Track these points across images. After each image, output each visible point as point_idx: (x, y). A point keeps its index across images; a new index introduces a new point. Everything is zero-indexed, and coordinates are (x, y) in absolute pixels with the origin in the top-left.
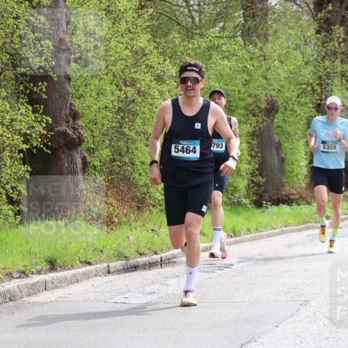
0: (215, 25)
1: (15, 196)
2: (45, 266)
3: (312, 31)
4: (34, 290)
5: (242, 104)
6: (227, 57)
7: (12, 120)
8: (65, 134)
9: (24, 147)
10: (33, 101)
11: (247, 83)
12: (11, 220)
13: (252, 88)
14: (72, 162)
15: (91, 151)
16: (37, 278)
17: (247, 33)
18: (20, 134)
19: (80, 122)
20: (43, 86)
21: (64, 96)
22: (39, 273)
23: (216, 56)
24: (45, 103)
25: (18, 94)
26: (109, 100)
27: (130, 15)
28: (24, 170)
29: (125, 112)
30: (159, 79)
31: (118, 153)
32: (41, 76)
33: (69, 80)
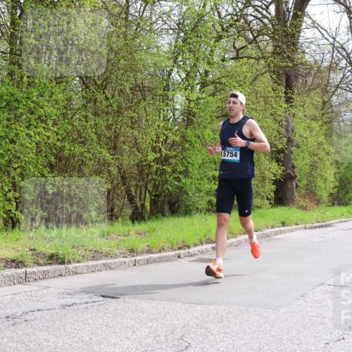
1: (269, 197)
2: (281, 225)
4: (276, 233)
7: (270, 168)
8: (289, 174)
9: (274, 178)
10: (278, 161)
12: (268, 206)
14: (292, 185)
15: (299, 181)
16: (277, 229)
18: (272, 173)
19: (296, 170)
20: (282, 155)
21: (290, 159)
22: (278, 227)
24: (283, 162)
25: (272, 158)
26: (307, 161)
27: (317, 129)
28: (274, 187)
29: (313, 166)
30: (328, 154)
31: (310, 182)
32: (281, 151)
33: (292, 153)
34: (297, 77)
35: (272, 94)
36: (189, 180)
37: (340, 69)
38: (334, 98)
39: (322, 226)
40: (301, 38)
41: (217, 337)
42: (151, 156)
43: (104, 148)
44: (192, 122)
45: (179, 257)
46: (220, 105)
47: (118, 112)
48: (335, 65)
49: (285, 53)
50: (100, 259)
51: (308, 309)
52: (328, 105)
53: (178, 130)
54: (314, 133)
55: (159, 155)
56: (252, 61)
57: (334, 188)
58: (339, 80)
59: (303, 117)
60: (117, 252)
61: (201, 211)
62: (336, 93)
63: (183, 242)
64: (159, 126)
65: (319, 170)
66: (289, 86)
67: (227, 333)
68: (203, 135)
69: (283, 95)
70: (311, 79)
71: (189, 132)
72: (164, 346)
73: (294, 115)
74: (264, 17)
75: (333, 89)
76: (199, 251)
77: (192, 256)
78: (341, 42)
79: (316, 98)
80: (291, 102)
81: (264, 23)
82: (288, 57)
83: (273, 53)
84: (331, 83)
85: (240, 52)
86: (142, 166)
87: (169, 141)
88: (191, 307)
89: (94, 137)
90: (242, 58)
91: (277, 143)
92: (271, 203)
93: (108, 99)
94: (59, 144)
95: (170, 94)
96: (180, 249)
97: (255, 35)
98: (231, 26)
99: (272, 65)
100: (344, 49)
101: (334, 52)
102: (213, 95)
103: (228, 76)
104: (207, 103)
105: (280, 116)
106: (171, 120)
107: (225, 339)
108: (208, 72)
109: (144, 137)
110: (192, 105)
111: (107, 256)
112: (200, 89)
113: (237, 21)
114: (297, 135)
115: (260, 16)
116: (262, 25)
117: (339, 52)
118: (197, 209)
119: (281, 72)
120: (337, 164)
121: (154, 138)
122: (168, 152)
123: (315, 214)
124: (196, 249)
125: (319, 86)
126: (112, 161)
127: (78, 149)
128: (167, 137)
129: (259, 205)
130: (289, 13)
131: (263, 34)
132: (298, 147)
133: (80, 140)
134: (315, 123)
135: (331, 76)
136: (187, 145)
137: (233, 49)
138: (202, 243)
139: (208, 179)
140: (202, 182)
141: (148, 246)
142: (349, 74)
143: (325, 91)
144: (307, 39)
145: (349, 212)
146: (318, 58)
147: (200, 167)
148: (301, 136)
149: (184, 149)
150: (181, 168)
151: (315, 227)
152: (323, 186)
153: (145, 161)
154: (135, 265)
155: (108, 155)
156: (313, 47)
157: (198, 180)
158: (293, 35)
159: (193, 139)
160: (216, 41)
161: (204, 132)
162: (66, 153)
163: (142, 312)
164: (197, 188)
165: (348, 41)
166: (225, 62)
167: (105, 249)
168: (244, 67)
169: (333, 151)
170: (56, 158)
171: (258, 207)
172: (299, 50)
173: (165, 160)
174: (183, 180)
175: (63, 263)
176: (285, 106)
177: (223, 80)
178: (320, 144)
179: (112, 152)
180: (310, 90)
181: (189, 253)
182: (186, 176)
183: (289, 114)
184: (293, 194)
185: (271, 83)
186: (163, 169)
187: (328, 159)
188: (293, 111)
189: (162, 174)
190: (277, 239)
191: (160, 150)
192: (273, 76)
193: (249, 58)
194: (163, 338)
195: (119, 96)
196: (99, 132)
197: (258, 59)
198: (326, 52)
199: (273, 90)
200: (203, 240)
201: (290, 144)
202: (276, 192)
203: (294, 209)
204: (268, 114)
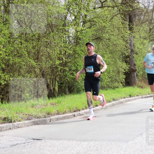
1: (122, 82)
2: (129, 96)
4: (126, 101)
7: (122, 66)
8: (133, 69)
9: (124, 72)
10: (126, 62)
12: (122, 87)
14: (134, 75)
15: (138, 72)
18: (123, 69)
19: (136, 66)
20: (128, 59)
21: (133, 61)
22: (128, 98)
24: (129, 62)
25: (123, 61)
32: (128, 57)
33: (134, 57)
34: (135, 16)
35: (122, 26)
39: (151, 96)
42: (58, 62)
43: (31, 59)
44: (79, 43)
45: (74, 116)
46: (94, 33)
47: (38, 39)
49: (128, 3)
50: (32, 119)
52: (152, 31)
53: (72, 47)
54: (145, 46)
55: (61, 62)
56: (110, 8)
59: (139, 38)
60: (40, 115)
63: (76, 108)
64: (61, 46)
66: (131, 21)
69: (128, 26)
70: (143, 17)
71: (78, 49)
73: (134, 37)
76: (85, 113)
77: (81, 115)
79: (146, 27)
80: (132, 30)
82: (130, 5)
83: (122, 3)
85: (104, 4)
86: (53, 68)
87: (67, 54)
89: (26, 53)
90: (105, 7)
91: (125, 52)
92: (123, 85)
94: (6, 57)
95: (66, 28)
96: (74, 111)
99: (121, 10)
102: (90, 28)
103: (97, 17)
104: (87, 32)
105: (126, 38)
106: (67, 42)
108: (87, 15)
109: (53, 52)
110: (79, 34)
111: (35, 117)
112: (82, 25)
114: (136, 48)
119: (126, 14)
121: (59, 52)
122: (66, 60)
123: (147, 90)
124: (83, 111)
125: (147, 20)
126: (36, 66)
127: (17, 60)
128: (66, 52)
129: (117, 86)
132: (137, 54)
133: (18, 55)
134: (146, 41)
136: (76, 56)
137: (99, 2)
138: (86, 108)
141: (57, 111)
143: (151, 23)
146: (146, 5)
148: (138, 48)
149: (75, 58)
150: (74, 68)
151: (148, 97)
153: (54, 65)
154: (50, 121)
155: (34, 62)
159: (80, 52)
162: (11, 62)
166: (95, 10)
167: (34, 113)
168: (106, 12)
170: (5, 65)
172: (135, 1)
173: (65, 64)
174: (75, 75)
175: (11, 122)
176: (129, 32)
177: (95, 20)
179: (36, 61)
180: (142, 23)
181: (79, 113)
183: (131, 36)
184: (135, 79)
185: (121, 20)
186: (64, 69)
188: (133, 35)
189: (63, 72)
190: (127, 104)
191: (62, 58)
192: (122, 16)
196: (29, 50)
199: (122, 24)
201: (132, 53)
202: (126, 79)
203: (136, 87)
204: (120, 37)
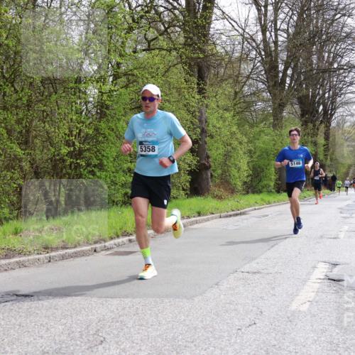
0: (262, 122)
1: (185, 187)
2: (196, 214)
3: (300, 125)
4: (192, 223)
5: (272, 153)
6: (267, 135)
7: (184, 159)
8: (204, 164)
9: (189, 169)
11: (274, 145)
12: (184, 197)
13: (276, 147)
14: (207, 175)
15: (214, 171)
16: (193, 219)
17: (275, 126)
18: (187, 164)
19: (210, 160)
20: (197, 146)
21: (204, 150)
22: (194, 217)
23: (262, 135)
24: (197, 152)
26: (221, 151)
27: (230, 119)
28: (189, 178)
29: (227, 156)
30: (240, 143)
31: (224, 172)
33: (206, 144)
34: (208, 69)
35: (185, 85)
36: (104, 173)
37: (250, 60)
38: (246, 88)
39: (237, 215)
40: (211, 29)
41: (132, 330)
42: (65, 150)
43: (14, 143)
44: (105, 115)
45: (95, 251)
46: (134, 97)
47: (28, 105)
48: (245, 56)
49: (196, 44)
50: (13, 257)
51: (222, 296)
52: (240, 95)
53: (91, 123)
54: (227, 123)
55: (72, 149)
56: (164, 52)
57: (248, 176)
58: (250, 70)
59: (216, 108)
60: (31, 249)
61: (117, 204)
62: (247, 83)
64: (71, 119)
65: (232, 159)
66: (201, 77)
67: (142, 325)
68: (117, 127)
69: (196, 86)
70: (223, 70)
71: (103, 125)
72: (78, 342)
73: (207, 106)
74: (175, 8)
75: (244, 80)
76: (115, 245)
77: (108, 249)
78: (250, 33)
79: (228, 88)
80: (204, 93)
81: (174, 14)
82: (200, 49)
83: (185, 44)
84: (243, 74)
85: (152, 43)
86: (55, 160)
87: (82, 134)
88: (106, 301)
89: (4, 132)
90: (154, 49)
92: (187, 194)
93: (17, 92)
95: (82, 86)
96: (96, 242)
97: (166, 26)
98: (142, 17)
99: (184, 57)
100: (254, 41)
101: (243, 43)
102: (126, 86)
103: (140, 68)
104: (120, 95)
105: (193, 106)
106: (84, 113)
107: (141, 331)
108: (121, 64)
109: (57, 131)
110: (105, 97)
111: (20, 253)
112: (112, 82)
113: (147, 12)
114: (210, 125)
115: (170, 7)
116: (173, 16)
117: (249, 43)
118: (114, 202)
119: (192, 63)
120: (250, 153)
121: (67, 132)
122: (82, 146)
123: (230, 203)
124: (112, 242)
125: (230, 77)
126: (24, 156)
128: (80, 130)
129: (175, 196)
130: (199, 4)
131: (174, 26)
132: (212, 137)
134: (228, 114)
135: (242, 66)
136: (100, 138)
137: (144, 41)
138: (118, 237)
139: (124, 171)
140: (117, 175)
141: (63, 241)
142: (259, 64)
143: (237, 82)
144: (217, 30)
145: (262, 200)
146: (228, 49)
147: (115, 160)
148: (214, 126)
149: (98, 142)
150: (95, 162)
151: (230, 216)
152: (237, 175)
153: (58, 155)
154: (50, 261)
155: (19, 150)
156: (224, 38)
157: (113, 173)
158: (204, 27)
159: (107, 132)
160: (128, 32)
161: (118, 125)
163: (57, 309)
164: (112, 181)
165: (257, 33)
166: (136, 54)
167: (18, 247)
168: (156, 59)
169: (246, 140)
171: (174, 198)
172: (209, 42)
173: (78, 154)
174: (98, 174)
176: (197, 97)
177: (136, 72)
178: (233, 134)
179: (24, 147)
180: (222, 80)
181: (105, 246)
182: (101, 169)
183: (202, 105)
184: (208, 184)
185: (184, 75)
186: (77, 163)
187: (241, 149)
188: (206, 102)
189: (76, 168)
190: (193, 229)
191: (74, 143)
192: (185, 67)
193: (161, 49)
194: (77, 335)
195: (29, 89)
196: (9, 127)
197: (169, 51)
198: (237, 43)
199: (186, 81)
200: (119, 233)
201: (204, 134)
202: (192, 183)
203: (210, 198)
204: (181, 105)
